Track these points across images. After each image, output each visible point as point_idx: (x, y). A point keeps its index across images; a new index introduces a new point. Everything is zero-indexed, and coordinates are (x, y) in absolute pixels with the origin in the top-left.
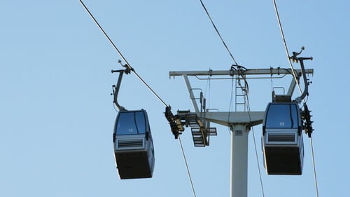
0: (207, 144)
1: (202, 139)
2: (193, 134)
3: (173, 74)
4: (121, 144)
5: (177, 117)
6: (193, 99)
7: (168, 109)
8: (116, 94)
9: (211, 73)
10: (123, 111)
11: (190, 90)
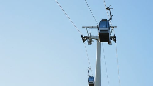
0: (91, 44)
1: (90, 43)
2: (88, 41)
3: (83, 27)
4: (90, 82)
5: (84, 37)
6: (88, 33)
7: (82, 35)
8: (88, 73)
9: (92, 27)
10: (90, 76)
11: (87, 31)
